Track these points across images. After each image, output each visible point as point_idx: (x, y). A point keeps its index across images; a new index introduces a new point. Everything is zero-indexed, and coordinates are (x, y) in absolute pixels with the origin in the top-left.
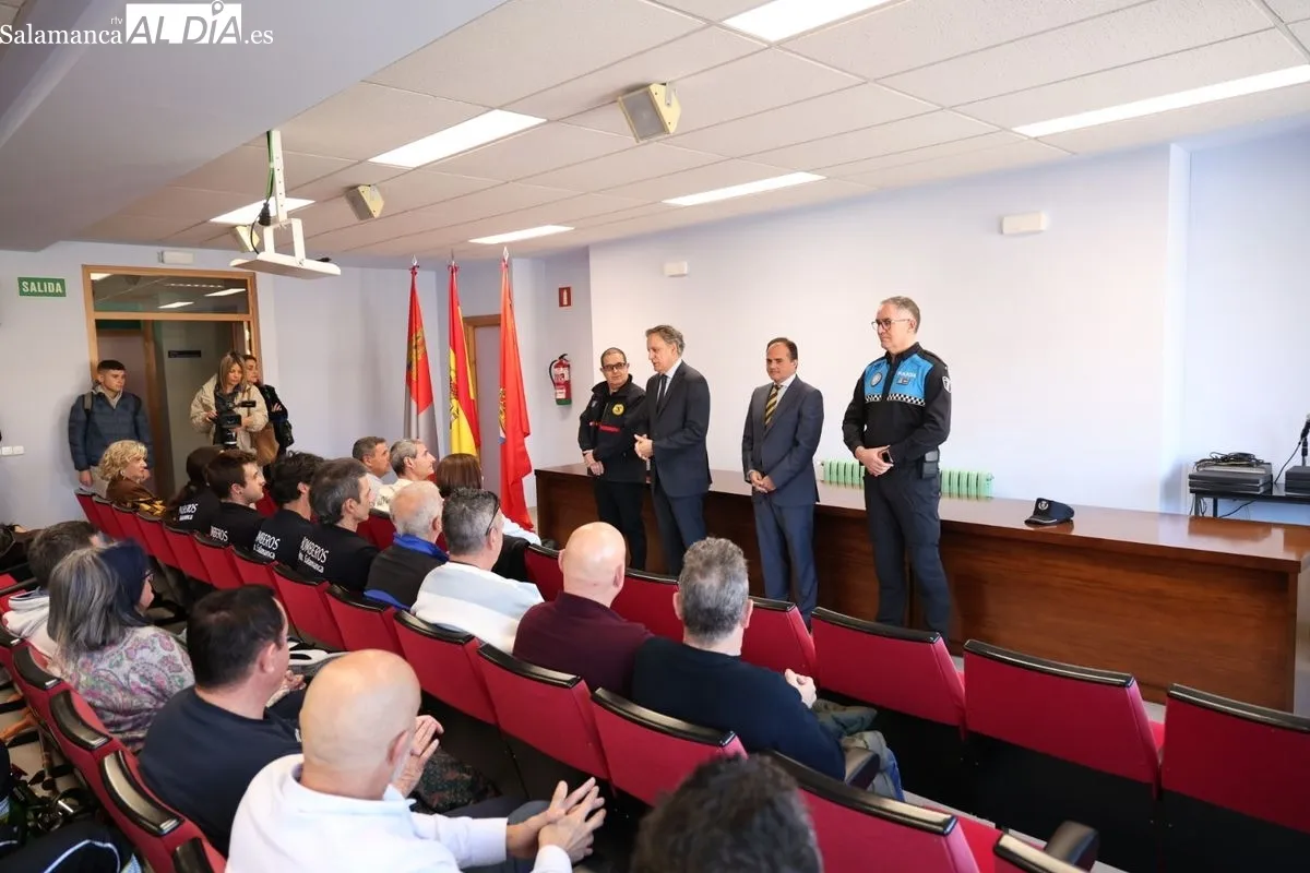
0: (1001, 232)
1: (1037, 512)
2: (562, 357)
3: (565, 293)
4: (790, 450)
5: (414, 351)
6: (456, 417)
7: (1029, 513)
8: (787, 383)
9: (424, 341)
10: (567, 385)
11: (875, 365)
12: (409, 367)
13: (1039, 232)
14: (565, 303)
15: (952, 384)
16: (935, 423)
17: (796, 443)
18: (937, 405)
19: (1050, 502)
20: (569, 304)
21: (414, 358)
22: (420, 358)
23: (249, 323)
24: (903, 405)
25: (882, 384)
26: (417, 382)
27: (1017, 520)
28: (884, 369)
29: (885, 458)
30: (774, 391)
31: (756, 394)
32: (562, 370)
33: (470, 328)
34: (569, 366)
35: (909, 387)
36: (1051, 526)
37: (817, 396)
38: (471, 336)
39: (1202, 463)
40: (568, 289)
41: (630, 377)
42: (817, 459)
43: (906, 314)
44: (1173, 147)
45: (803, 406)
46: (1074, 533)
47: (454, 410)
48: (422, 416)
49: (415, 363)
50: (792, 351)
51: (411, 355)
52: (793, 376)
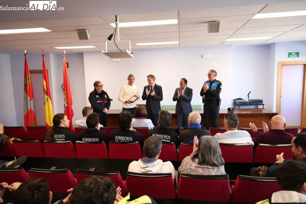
0: (203, 58)
5: (28, 80)
6: (47, 101)
12: (26, 86)
13: (210, 58)
20: (68, 67)
21: (28, 82)
22: (30, 83)
26: (29, 90)
28: (209, 84)
30: (182, 89)
40: (68, 64)
43: (213, 73)
47: (46, 99)
48: (32, 101)
49: (28, 84)
50: (186, 81)
51: (26, 82)
52: (186, 87)
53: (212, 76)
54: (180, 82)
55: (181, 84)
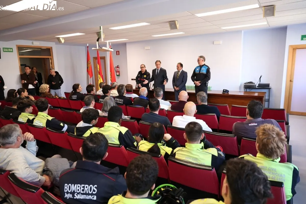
0: (213, 44)
1: (223, 91)
2: (118, 66)
3: (118, 52)
4: (182, 83)
7: (222, 92)
8: (181, 71)
9: (91, 63)
10: (119, 72)
11: (197, 67)
12: (88, 68)
13: (220, 44)
14: (118, 54)
15: (211, 71)
16: (208, 77)
17: (183, 82)
18: (209, 74)
19: (226, 90)
20: (119, 54)
22: (90, 66)
23: (51, 58)
24: (203, 74)
25: (199, 70)
26: (90, 71)
27: (221, 93)
28: (199, 68)
29: (200, 83)
30: (178, 72)
31: (175, 73)
32: (118, 69)
33: (95, 60)
34: (119, 68)
35: (204, 71)
36: (226, 93)
37: (186, 73)
38: (95, 61)
39: (245, 83)
40: (119, 52)
41: (146, 70)
42: (186, 85)
43: (202, 59)
44: (242, 31)
45: (184, 75)
46: (229, 94)
47: (99, 77)
48: (91, 79)
49: (89, 67)
50: (182, 65)
51: (88, 66)
52: (182, 70)
53: (201, 61)
54: (176, 66)
55: (178, 67)
